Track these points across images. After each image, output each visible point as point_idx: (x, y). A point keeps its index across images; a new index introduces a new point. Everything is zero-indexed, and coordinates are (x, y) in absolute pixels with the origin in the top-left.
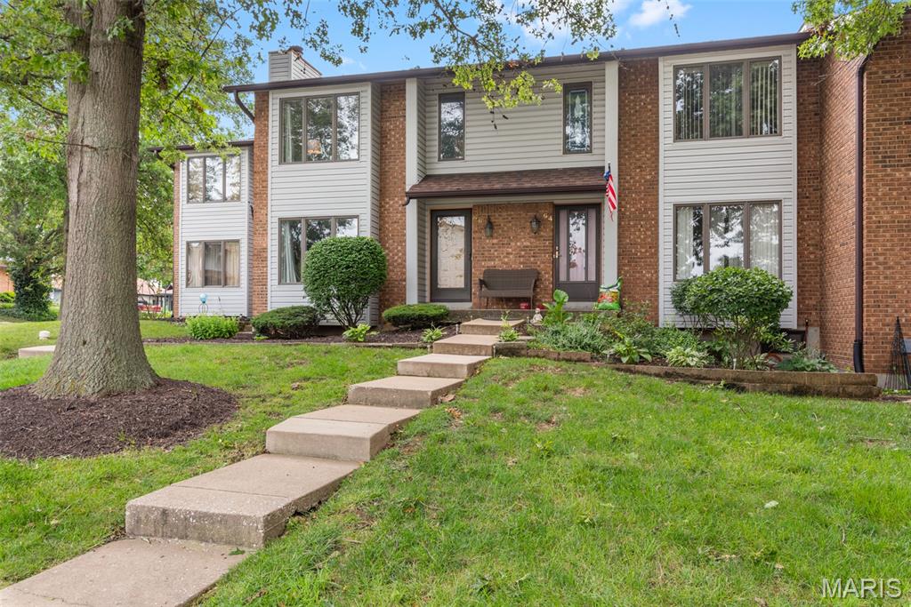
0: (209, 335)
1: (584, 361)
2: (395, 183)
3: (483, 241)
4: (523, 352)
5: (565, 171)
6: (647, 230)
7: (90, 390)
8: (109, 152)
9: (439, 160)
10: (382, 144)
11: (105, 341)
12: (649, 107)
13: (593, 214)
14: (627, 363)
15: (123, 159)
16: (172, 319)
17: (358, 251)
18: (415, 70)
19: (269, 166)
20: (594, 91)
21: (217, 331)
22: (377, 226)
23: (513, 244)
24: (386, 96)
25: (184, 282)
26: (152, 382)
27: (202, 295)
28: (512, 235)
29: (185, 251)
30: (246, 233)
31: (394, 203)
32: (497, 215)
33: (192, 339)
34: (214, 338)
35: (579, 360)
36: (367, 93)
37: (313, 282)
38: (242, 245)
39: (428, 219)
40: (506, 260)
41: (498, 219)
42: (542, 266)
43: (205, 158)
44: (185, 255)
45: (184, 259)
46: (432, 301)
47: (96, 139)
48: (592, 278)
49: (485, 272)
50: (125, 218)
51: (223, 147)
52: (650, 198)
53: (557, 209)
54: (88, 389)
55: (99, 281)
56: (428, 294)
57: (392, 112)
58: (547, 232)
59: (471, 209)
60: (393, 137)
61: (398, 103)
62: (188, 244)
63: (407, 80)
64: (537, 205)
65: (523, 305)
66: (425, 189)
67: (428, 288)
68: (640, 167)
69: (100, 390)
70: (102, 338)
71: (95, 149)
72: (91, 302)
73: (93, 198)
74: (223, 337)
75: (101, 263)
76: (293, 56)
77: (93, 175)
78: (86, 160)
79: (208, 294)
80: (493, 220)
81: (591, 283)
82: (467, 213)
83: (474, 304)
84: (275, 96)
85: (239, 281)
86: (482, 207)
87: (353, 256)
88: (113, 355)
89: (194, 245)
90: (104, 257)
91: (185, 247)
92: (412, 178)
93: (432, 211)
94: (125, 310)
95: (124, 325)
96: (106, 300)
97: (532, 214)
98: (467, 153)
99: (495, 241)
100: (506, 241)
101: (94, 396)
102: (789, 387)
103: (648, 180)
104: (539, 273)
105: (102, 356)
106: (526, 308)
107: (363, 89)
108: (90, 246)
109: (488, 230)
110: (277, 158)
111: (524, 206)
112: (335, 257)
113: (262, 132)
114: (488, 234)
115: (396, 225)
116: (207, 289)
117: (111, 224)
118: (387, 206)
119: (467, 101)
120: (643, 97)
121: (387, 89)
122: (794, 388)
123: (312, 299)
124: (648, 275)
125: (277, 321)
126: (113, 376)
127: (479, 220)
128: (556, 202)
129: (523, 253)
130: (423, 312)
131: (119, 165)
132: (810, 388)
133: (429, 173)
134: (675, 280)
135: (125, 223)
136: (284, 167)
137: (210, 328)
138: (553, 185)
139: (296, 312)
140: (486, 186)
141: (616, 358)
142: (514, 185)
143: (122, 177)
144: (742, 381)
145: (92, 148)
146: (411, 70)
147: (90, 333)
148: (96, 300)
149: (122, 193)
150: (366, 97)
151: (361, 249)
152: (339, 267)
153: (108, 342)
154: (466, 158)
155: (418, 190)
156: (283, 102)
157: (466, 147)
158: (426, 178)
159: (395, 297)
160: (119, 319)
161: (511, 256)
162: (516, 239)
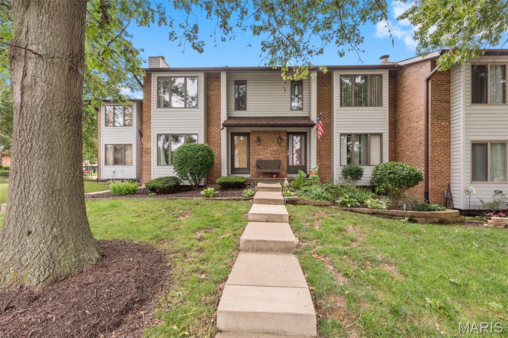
0: (123, 193)
1: (328, 206)
2: (214, 120)
3: (255, 147)
4: (298, 202)
5: (292, 118)
6: (327, 144)
7: (35, 281)
8: (55, 61)
9: (235, 110)
10: (208, 101)
11: (52, 229)
12: (327, 92)
13: (303, 137)
14: (351, 207)
15: (70, 69)
16: (98, 180)
17: (202, 151)
18: (225, 68)
19: (152, 109)
20: (304, 84)
21: (127, 190)
22: (206, 139)
23: (269, 149)
24: (210, 79)
25: (104, 163)
26: (97, 256)
27: (113, 169)
28: (268, 145)
29: (104, 149)
30: (135, 141)
31: (213, 129)
32: (262, 136)
33: (114, 196)
34: (126, 194)
35: (325, 206)
36: (202, 77)
37: (179, 165)
38: (133, 146)
39: (230, 136)
40: (266, 156)
41: (262, 137)
42: (282, 158)
43: (114, 106)
44: (104, 150)
45: (104, 152)
46: (232, 173)
47: (40, 47)
48: (303, 164)
49: (257, 161)
50: (71, 120)
51: (125, 101)
52: (327, 130)
53: (288, 134)
54: (33, 280)
55: (45, 176)
56: (230, 170)
57: (213, 86)
58: (284, 144)
59: (250, 133)
60: (213, 98)
61: (215, 83)
62: (106, 145)
63: (222, 72)
64: (279, 132)
65: (274, 176)
66: (231, 122)
67: (230, 168)
68: (323, 117)
69: (46, 278)
70: (49, 227)
71: (40, 56)
72: (36, 195)
73: (38, 101)
74: (131, 193)
75: (47, 159)
76: (161, 60)
77: (38, 80)
78: (31, 65)
79: (117, 169)
80: (260, 138)
81: (302, 166)
82: (247, 135)
83: (252, 175)
84: (155, 75)
85: (131, 163)
86: (255, 132)
87: (200, 153)
88: (60, 241)
89: (108, 146)
90: (50, 153)
91: (104, 146)
92: (224, 118)
93: (232, 133)
94: (72, 200)
95: (71, 213)
96: (52, 192)
97: (277, 136)
98: (247, 107)
99: (261, 147)
100: (266, 147)
101: (39, 286)
102: (437, 220)
103: (326, 123)
104: (281, 162)
105: (49, 243)
106: (276, 177)
107: (200, 75)
108: (34, 144)
109: (258, 142)
110: (156, 105)
111: (274, 132)
112: (191, 153)
113: (148, 93)
114: (258, 144)
115: (215, 139)
116: (115, 166)
117: (57, 125)
118: (211, 130)
119: (248, 84)
120: (325, 88)
121: (211, 76)
122: (439, 221)
123: (178, 173)
124: (327, 163)
125: (160, 185)
126: (60, 260)
127: (253, 138)
128: (288, 131)
129: (273, 153)
130: (237, 181)
131: (66, 74)
132: (445, 220)
133: (230, 116)
134: (340, 165)
135: (71, 125)
136: (160, 109)
137: (123, 189)
138: (290, 123)
139: (168, 179)
140: (259, 122)
141: (343, 204)
142: (272, 122)
143: (68, 84)
144: (415, 217)
145: (36, 53)
146: (223, 67)
147: (35, 223)
148: (42, 193)
149: (69, 99)
150: (201, 79)
151: (204, 150)
152: (193, 158)
153: (55, 230)
154: (248, 110)
155: (228, 123)
156: (159, 78)
157: (247, 105)
158: (229, 118)
159: (214, 172)
160: (66, 208)
161: (268, 154)
162: (270, 146)
